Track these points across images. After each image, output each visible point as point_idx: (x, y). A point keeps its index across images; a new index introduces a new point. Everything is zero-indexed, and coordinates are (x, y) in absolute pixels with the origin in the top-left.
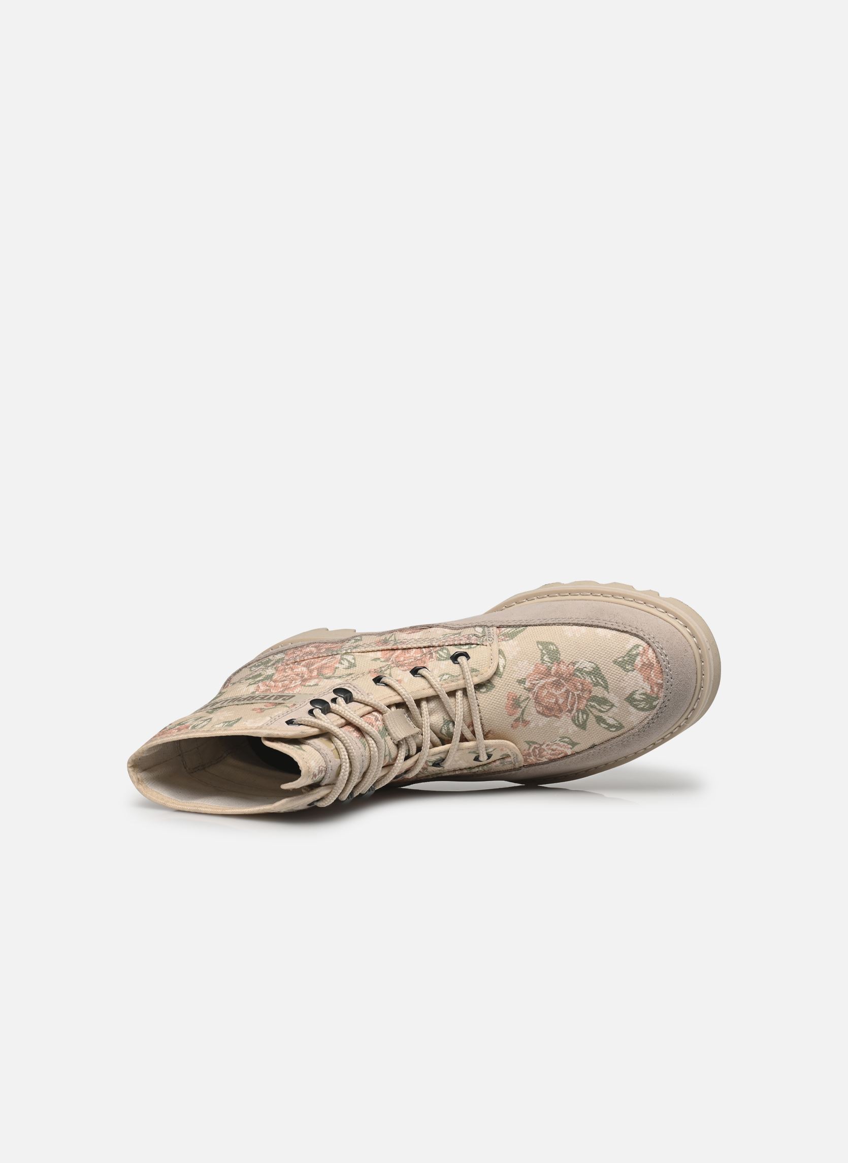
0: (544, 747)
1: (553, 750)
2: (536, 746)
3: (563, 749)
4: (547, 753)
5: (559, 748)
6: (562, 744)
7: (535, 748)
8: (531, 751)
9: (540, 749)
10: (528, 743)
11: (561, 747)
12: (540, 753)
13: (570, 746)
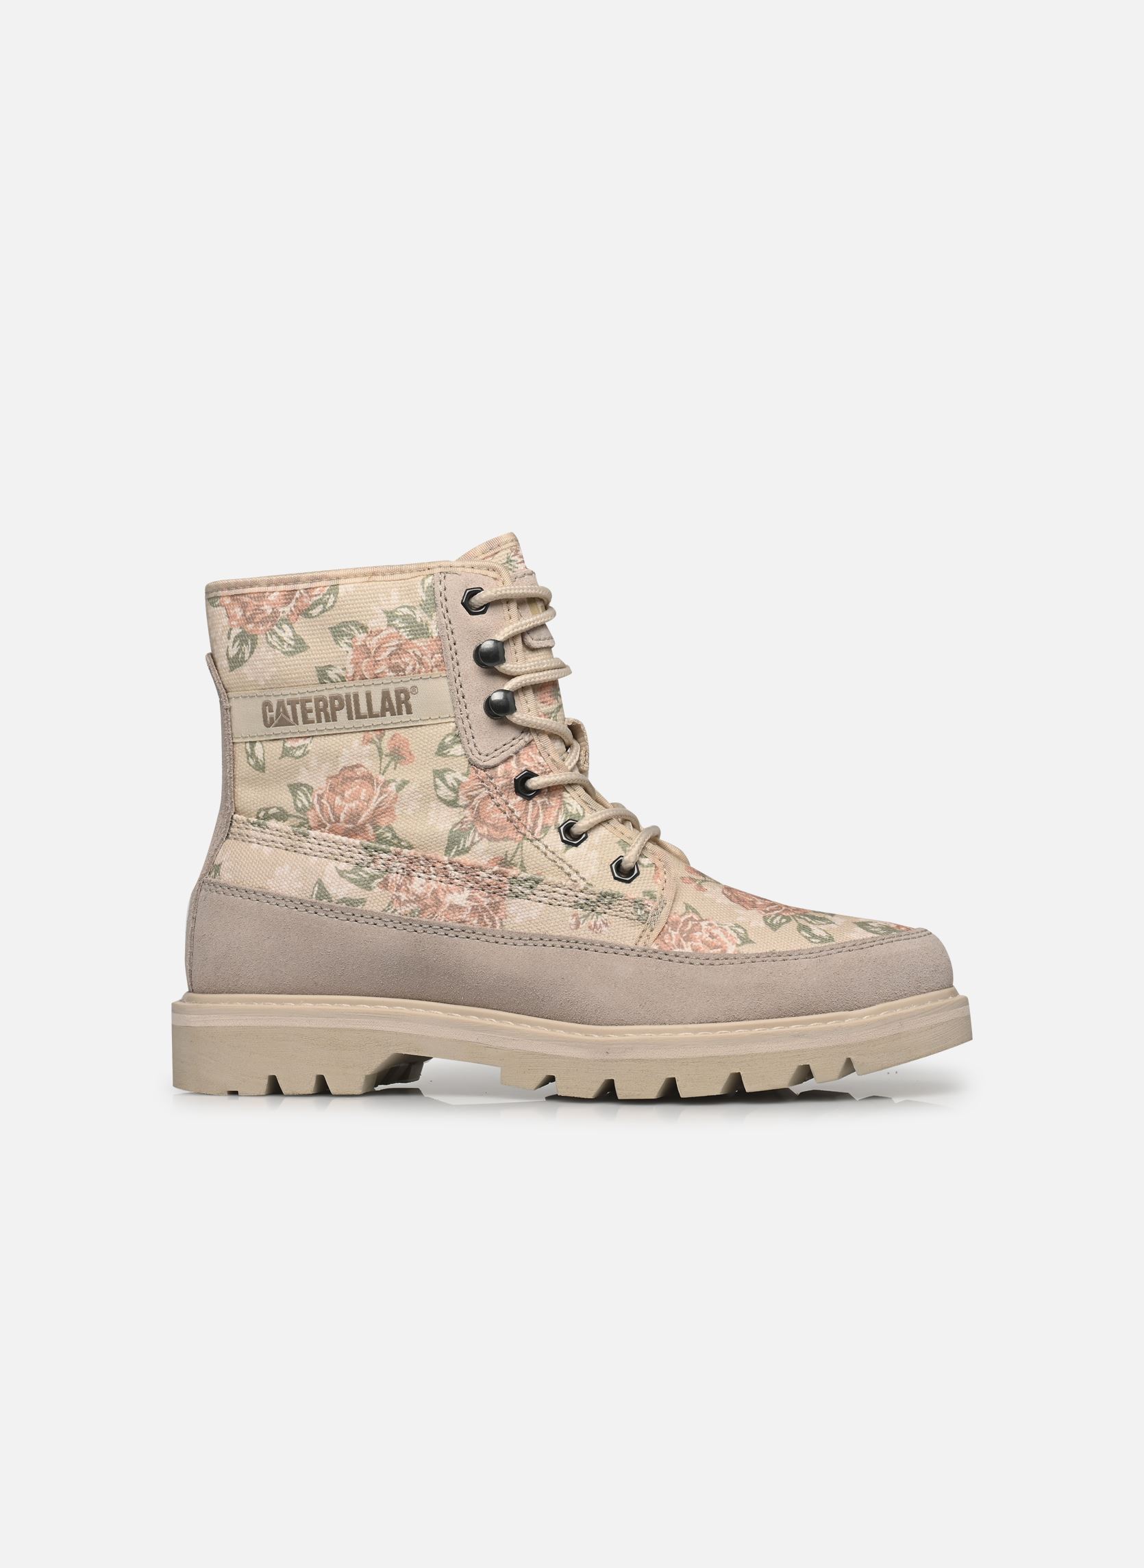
0: (704, 924)
1: (712, 936)
2: (695, 917)
3: (725, 940)
4: (701, 937)
5: (722, 936)
6: (730, 932)
7: (692, 918)
8: (682, 919)
9: (697, 925)
10: (688, 907)
11: (727, 937)
12: (692, 931)
13: (739, 942)
